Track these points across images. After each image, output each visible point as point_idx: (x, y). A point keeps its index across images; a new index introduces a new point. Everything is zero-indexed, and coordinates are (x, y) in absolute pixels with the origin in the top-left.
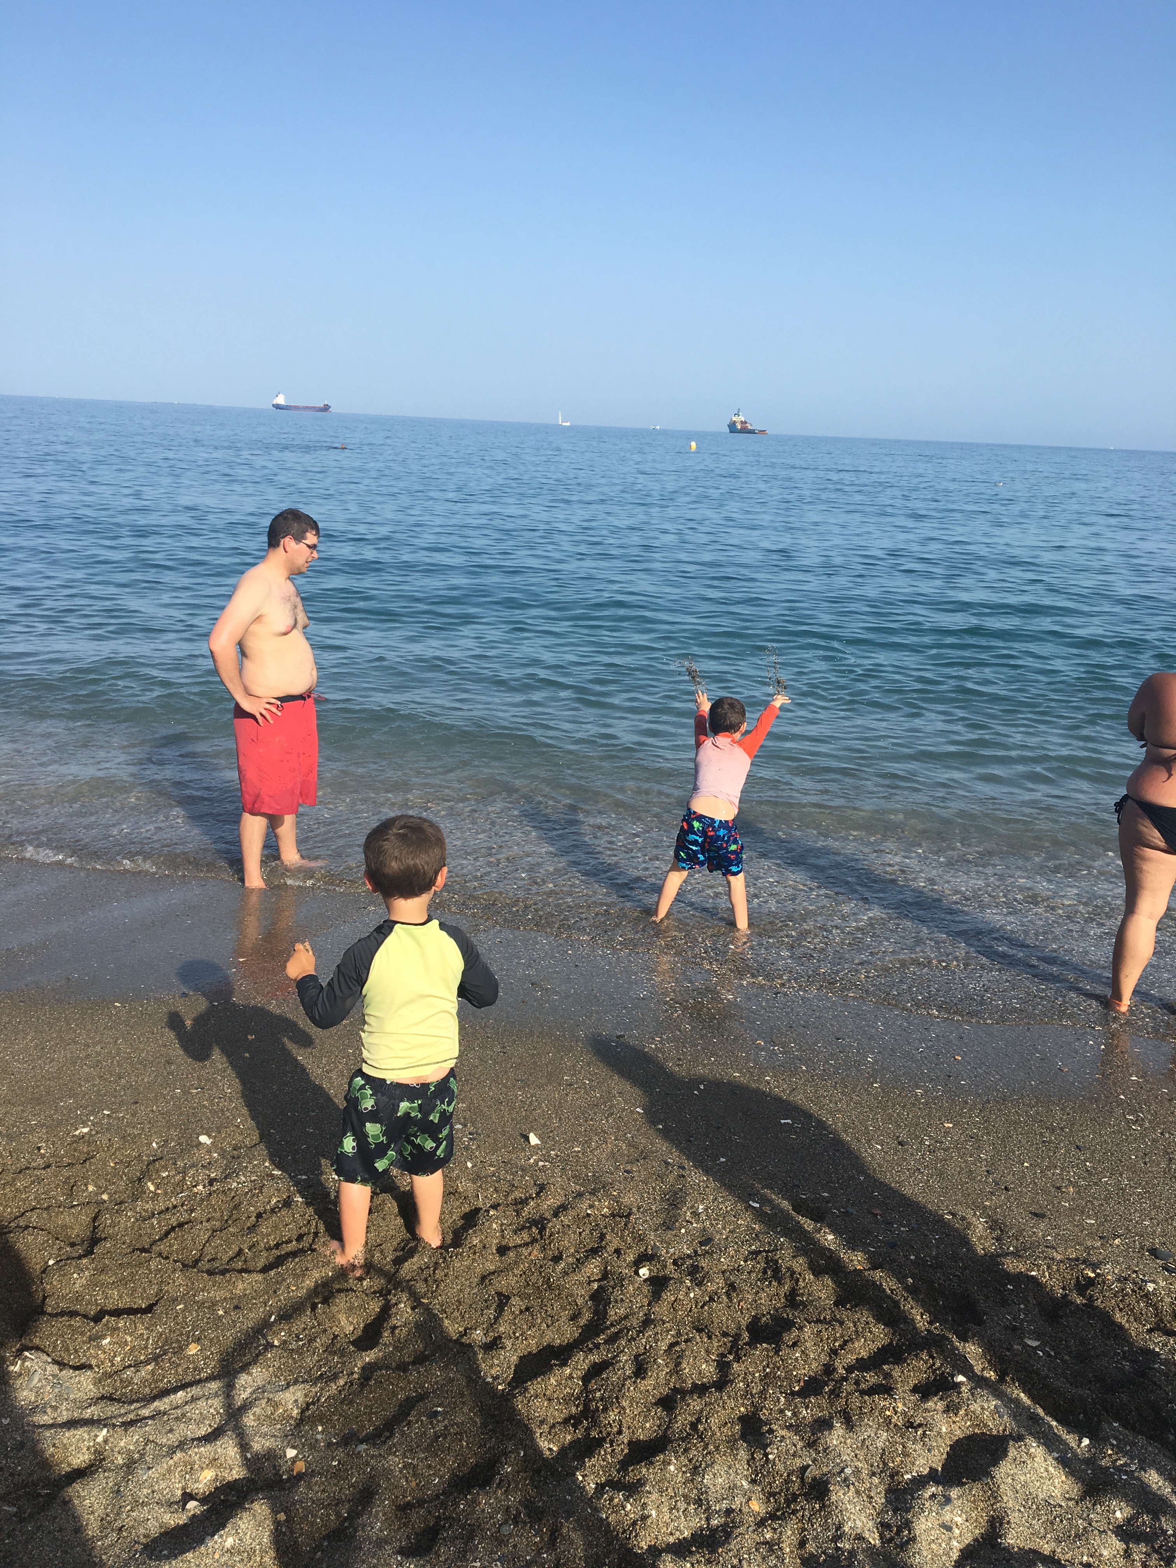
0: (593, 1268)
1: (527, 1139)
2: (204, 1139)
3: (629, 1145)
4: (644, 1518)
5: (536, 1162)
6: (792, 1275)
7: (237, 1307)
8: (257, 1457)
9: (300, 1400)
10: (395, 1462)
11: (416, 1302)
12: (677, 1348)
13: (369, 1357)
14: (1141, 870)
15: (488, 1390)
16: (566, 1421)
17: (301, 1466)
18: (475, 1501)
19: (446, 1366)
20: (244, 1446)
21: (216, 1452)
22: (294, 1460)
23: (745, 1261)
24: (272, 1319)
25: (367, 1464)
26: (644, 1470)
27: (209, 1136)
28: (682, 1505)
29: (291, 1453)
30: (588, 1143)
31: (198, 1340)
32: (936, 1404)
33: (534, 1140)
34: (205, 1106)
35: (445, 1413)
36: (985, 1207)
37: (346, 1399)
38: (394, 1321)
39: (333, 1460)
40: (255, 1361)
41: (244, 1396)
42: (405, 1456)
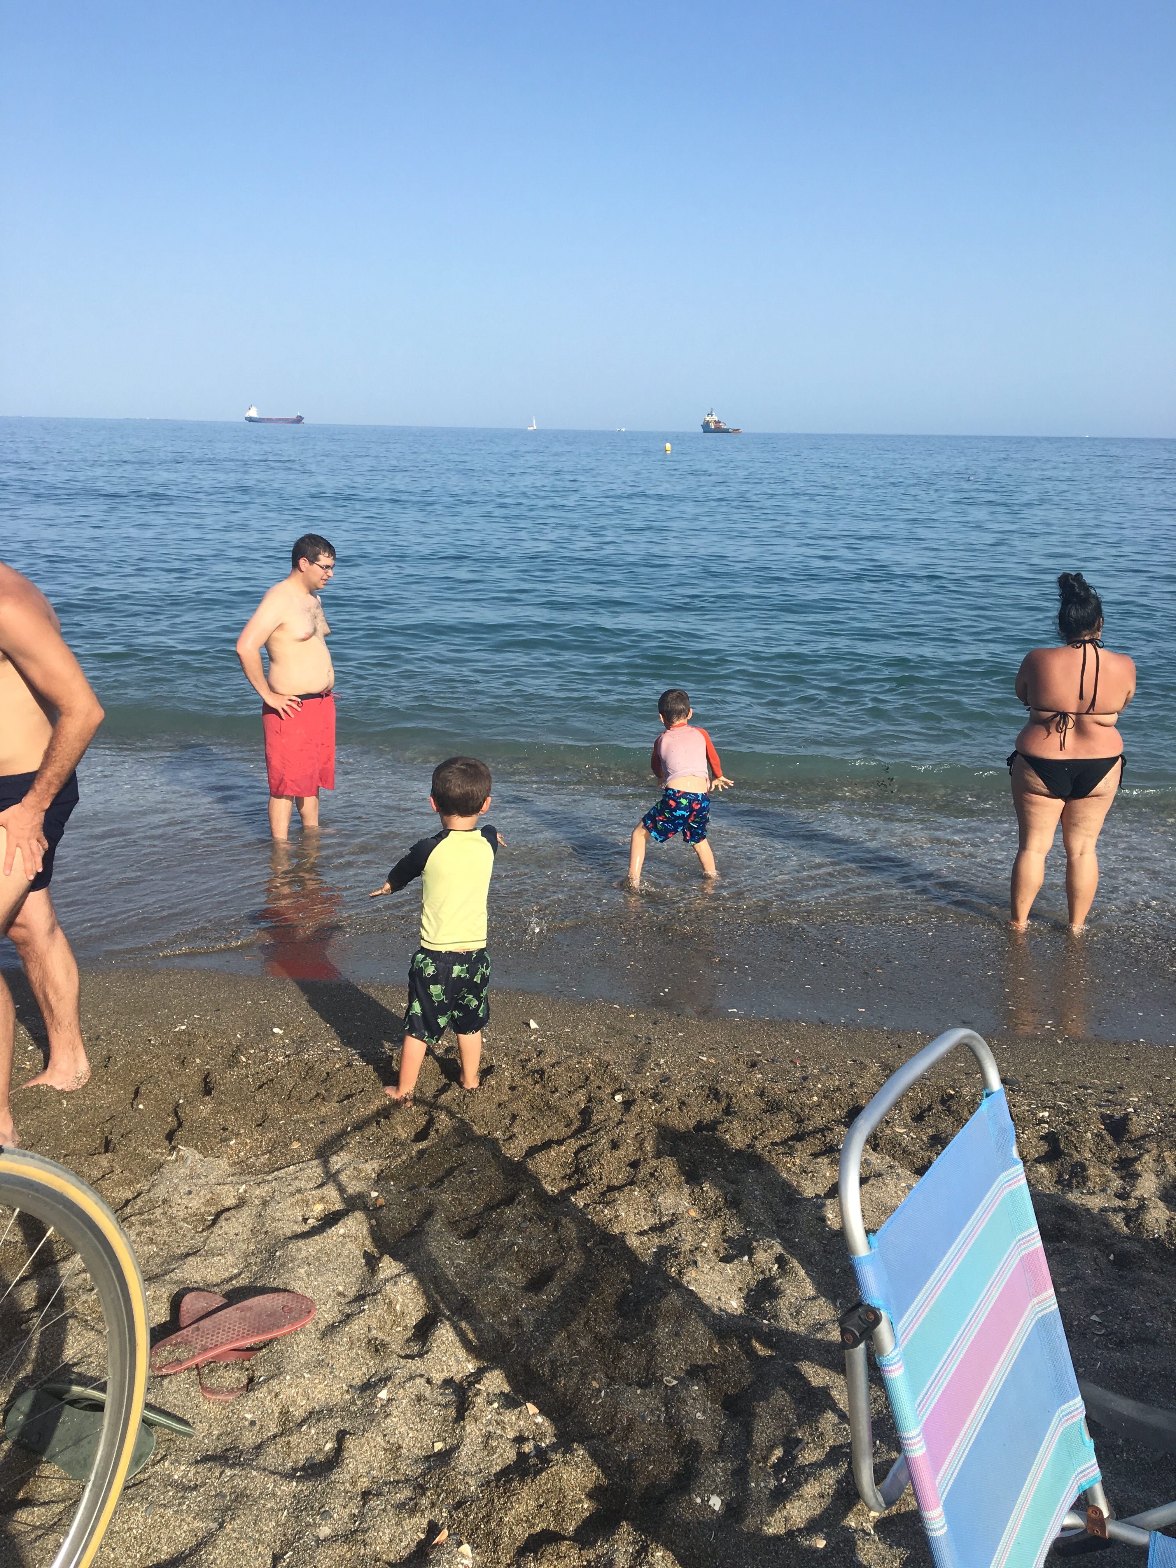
0: (581, 1096)
1: (528, 1025)
2: (276, 1030)
3: (608, 1028)
4: (616, 1217)
5: (536, 1039)
6: (727, 1096)
7: (322, 1122)
8: (351, 1197)
9: (376, 1169)
10: (447, 1197)
11: (451, 1114)
12: (641, 1135)
13: (422, 1145)
14: (1030, 813)
15: (509, 1161)
16: (563, 1178)
17: (381, 1201)
18: (503, 1212)
19: (477, 1147)
20: (341, 1190)
21: (323, 1193)
22: (377, 1198)
23: (694, 1090)
24: (349, 1129)
25: (427, 1198)
26: (617, 1195)
27: (281, 1029)
28: (643, 1213)
29: (374, 1194)
30: (576, 1027)
31: (298, 1140)
32: (824, 1161)
33: (533, 1025)
34: (272, 1011)
35: (478, 1171)
36: (881, 1058)
37: (408, 1166)
38: (437, 1126)
39: (403, 1198)
40: (342, 1149)
41: (336, 1167)
42: (452, 1193)
